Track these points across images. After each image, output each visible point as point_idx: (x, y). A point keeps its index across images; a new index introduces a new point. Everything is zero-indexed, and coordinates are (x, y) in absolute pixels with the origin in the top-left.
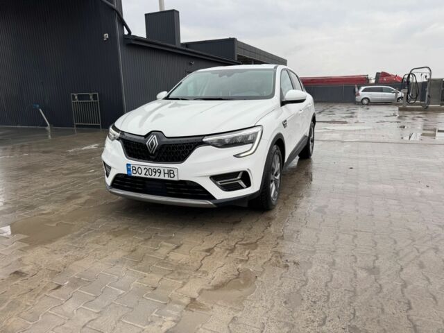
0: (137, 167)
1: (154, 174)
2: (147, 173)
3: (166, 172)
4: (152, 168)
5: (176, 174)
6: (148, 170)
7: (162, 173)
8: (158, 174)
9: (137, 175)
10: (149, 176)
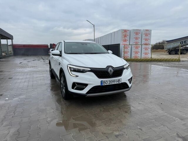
0: (105, 81)
1: (113, 82)
2: (110, 83)
3: (117, 81)
4: (112, 80)
5: (121, 81)
6: (110, 81)
7: (116, 81)
8: (114, 82)
9: (106, 84)
10: (111, 84)
